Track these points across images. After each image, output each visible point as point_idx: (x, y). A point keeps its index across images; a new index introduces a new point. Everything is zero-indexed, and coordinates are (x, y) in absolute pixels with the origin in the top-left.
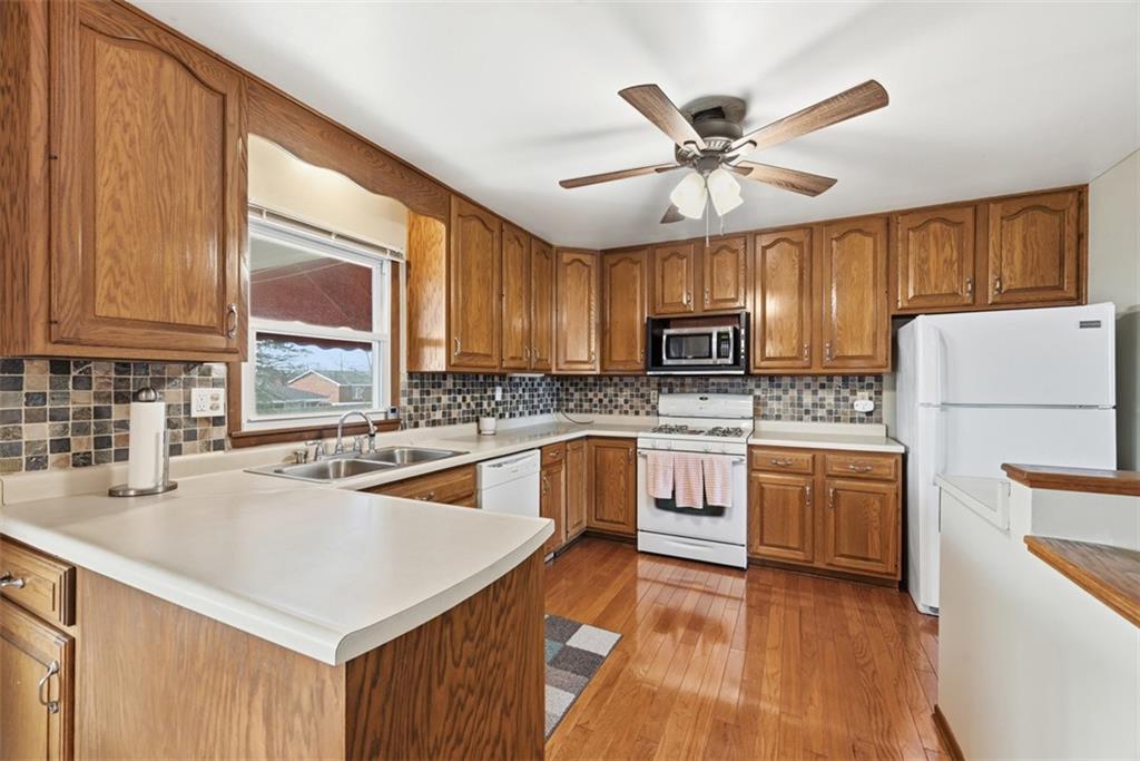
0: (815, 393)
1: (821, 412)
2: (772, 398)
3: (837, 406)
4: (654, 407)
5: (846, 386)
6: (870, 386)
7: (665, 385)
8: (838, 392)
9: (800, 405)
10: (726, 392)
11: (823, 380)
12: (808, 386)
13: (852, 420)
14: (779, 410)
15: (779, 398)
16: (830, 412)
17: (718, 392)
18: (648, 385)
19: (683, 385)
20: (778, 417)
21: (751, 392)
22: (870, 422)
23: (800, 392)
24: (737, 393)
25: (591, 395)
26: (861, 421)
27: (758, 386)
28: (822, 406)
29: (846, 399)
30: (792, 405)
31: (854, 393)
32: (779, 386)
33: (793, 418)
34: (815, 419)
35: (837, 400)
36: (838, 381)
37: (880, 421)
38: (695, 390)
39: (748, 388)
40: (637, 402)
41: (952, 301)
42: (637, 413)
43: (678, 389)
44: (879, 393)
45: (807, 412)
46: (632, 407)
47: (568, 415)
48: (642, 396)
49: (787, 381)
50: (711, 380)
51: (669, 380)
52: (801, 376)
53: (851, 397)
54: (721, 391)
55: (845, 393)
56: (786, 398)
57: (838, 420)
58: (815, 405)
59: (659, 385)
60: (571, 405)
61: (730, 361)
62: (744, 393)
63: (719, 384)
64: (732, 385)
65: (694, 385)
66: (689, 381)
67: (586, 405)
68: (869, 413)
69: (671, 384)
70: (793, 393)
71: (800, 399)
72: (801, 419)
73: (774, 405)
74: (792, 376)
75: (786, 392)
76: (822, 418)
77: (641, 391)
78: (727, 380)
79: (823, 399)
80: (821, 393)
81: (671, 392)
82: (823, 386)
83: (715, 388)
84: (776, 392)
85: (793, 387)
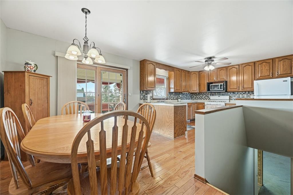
4: (210, 98)
7: (212, 94)
8: (247, 95)
10: (224, 95)
11: (244, 92)
12: (241, 94)
14: (235, 98)
15: (235, 96)
16: (245, 98)
17: (222, 95)
18: (209, 94)
19: (215, 94)
20: (235, 100)
24: (226, 95)
25: (197, 96)
27: (230, 94)
31: (251, 95)
32: (235, 94)
35: (247, 96)
36: (247, 92)
39: (228, 94)
40: (206, 97)
41: (268, 77)
42: (206, 99)
46: (205, 98)
47: (194, 100)
49: (236, 93)
50: (221, 93)
51: (213, 93)
53: (250, 96)
55: (249, 95)
56: (236, 96)
60: (194, 98)
61: (223, 89)
63: (222, 94)
64: (225, 94)
65: (217, 94)
66: (216, 93)
67: (197, 98)
70: (238, 95)
71: (239, 96)
74: (238, 92)
76: (244, 100)
77: (207, 95)
79: (244, 96)
80: (244, 95)
81: (213, 95)
82: (244, 94)
84: (234, 95)
85: (238, 94)
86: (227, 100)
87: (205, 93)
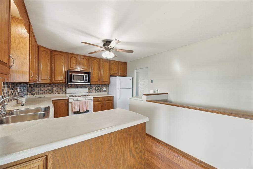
0: (98, 87)
1: (99, 91)
2: (90, 89)
3: (101, 90)
4: (64, 92)
5: (102, 86)
6: (105, 86)
8: (101, 87)
9: (95, 90)
10: (82, 87)
11: (99, 85)
12: (96, 86)
13: (103, 92)
14: (92, 91)
15: (92, 89)
16: (100, 91)
17: (80, 87)
18: (62, 86)
20: (92, 92)
21: (87, 88)
22: (105, 92)
23: (95, 87)
24: (84, 88)
25: (42, 89)
26: (104, 92)
27: (88, 86)
28: (99, 90)
29: (102, 88)
30: (94, 90)
31: (103, 87)
32: (92, 86)
33: (94, 92)
34: (97, 92)
35: (101, 88)
36: (101, 85)
37: (106, 92)
38: (75, 87)
40: (58, 90)
41: (116, 74)
42: (59, 93)
43: (71, 87)
44: (106, 87)
45: (96, 91)
46: (57, 92)
47: (35, 95)
48: (61, 89)
50: (79, 85)
52: (95, 84)
53: (103, 88)
54: (81, 87)
55: (102, 87)
56: (93, 89)
57: (101, 92)
58: (97, 90)
59: (65, 86)
60: (35, 92)
61: (87, 81)
62: (85, 88)
65: (74, 86)
67: (41, 92)
68: (105, 91)
69: (69, 86)
71: (95, 88)
72: (95, 92)
73: (91, 90)
74: (94, 84)
75: (93, 87)
76: (99, 92)
78: (82, 85)
79: (99, 88)
80: (99, 87)
81: (69, 88)
82: (99, 86)
84: (91, 87)
85: (94, 86)
86: (86, 93)
87: (58, 85)
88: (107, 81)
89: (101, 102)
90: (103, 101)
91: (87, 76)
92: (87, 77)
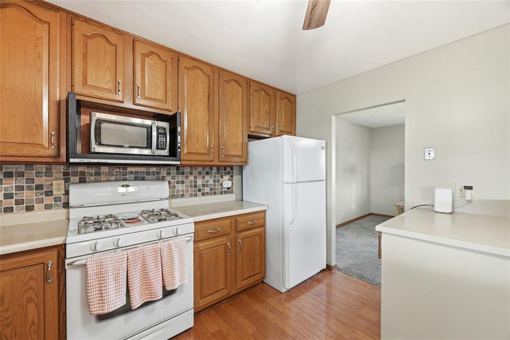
0: (204, 178)
1: (207, 190)
2: (178, 183)
3: (215, 185)
5: (218, 173)
6: (229, 173)
7: (75, 174)
8: (215, 176)
9: (196, 186)
10: (143, 179)
11: (207, 169)
12: (200, 173)
13: (221, 193)
14: (183, 191)
15: (183, 182)
16: (211, 189)
17: (136, 179)
18: (49, 173)
19: (98, 174)
20: (183, 196)
21: (163, 179)
22: (229, 193)
23: (195, 177)
24: (153, 180)
26: (225, 193)
27: (169, 174)
28: (207, 186)
29: (218, 181)
30: (191, 186)
31: (222, 177)
32: (183, 173)
33: (191, 196)
34: (203, 194)
35: (214, 181)
36: (215, 169)
37: (232, 192)
38: (113, 178)
39: (162, 176)
41: (267, 131)
42: (30, 208)
43: (92, 178)
44: (232, 177)
45: (199, 190)
46: (18, 202)
48: (39, 187)
49: (187, 170)
50: (129, 169)
51: (80, 169)
52: (196, 166)
53: (221, 180)
54: (139, 178)
55: (218, 176)
56: (187, 182)
57: (215, 193)
58: (203, 185)
59: (66, 174)
61: (166, 152)
62: (158, 179)
63: (136, 172)
64: (148, 173)
65: (110, 174)
66: (105, 169)
68: (228, 188)
69: (83, 173)
70: (191, 178)
71: (196, 182)
72: (196, 195)
73: (180, 187)
74: (191, 166)
75: (187, 177)
76: (207, 193)
77: (37, 181)
78: (144, 169)
79: (207, 181)
80: (207, 178)
81: (82, 181)
82: (207, 173)
83: (133, 176)
84: (180, 178)
85: (191, 174)
86: (161, 199)
87: (22, 168)
88: (240, 153)
89: (225, 238)
90: (233, 234)
91: (164, 129)
92: (165, 134)
